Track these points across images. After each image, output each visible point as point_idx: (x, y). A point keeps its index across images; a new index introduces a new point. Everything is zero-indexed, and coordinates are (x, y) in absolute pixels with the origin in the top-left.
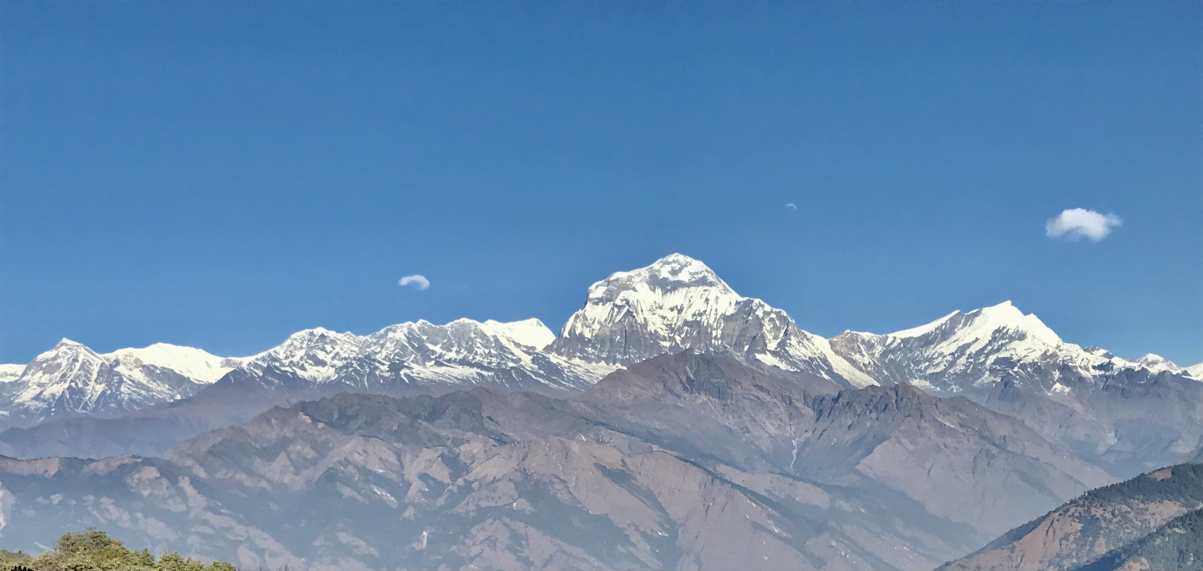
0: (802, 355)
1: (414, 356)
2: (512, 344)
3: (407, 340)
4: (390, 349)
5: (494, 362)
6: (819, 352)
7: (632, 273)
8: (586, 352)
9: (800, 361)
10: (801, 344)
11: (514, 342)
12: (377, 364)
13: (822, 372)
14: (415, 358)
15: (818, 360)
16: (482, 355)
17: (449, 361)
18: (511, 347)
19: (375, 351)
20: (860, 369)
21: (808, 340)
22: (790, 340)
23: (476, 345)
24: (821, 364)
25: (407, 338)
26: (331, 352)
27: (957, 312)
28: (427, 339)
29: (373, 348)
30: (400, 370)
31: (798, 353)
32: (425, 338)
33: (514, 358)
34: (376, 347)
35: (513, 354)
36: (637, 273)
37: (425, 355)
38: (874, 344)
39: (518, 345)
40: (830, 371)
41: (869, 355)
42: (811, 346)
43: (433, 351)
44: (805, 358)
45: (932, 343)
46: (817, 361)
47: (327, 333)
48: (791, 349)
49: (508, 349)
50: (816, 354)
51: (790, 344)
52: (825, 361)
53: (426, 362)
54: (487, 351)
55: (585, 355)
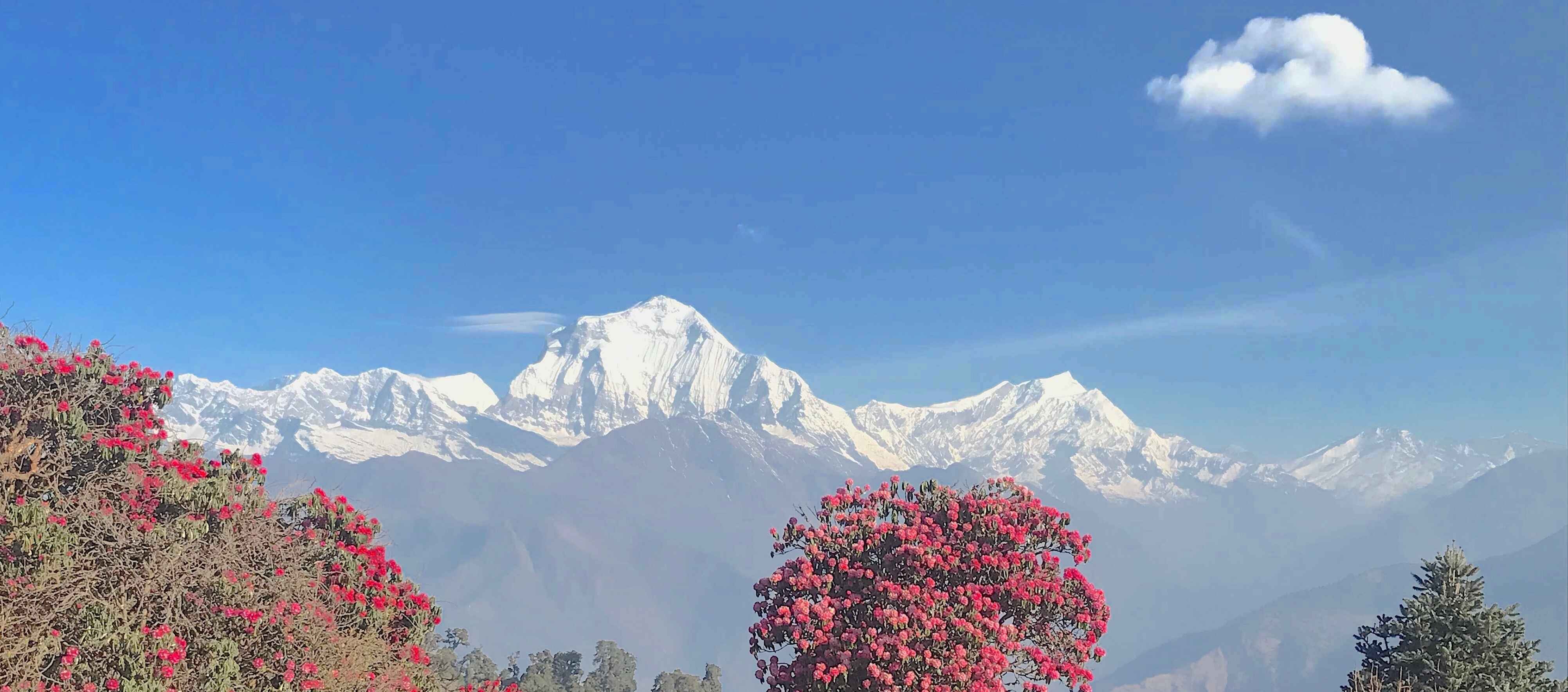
0: (818, 428)
1: (312, 414)
2: (445, 403)
3: (305, 395)
4: (281, 405)
5: (420, 426)
6: (839, 425)
7: (604, 318)
8: (542, 416)
9: (816, 436)
10: (816, 415)
11: (448, 400)
12: (265, 424)
13: (842, 450)
14: (314, 417)
15: (838, 436)
16: (404, 416)
17: (361, 422)
18: (444, 406)
19: (261, 406)
20: (889, 450)
21: (823, 409)
22: (804, 409)
23: (397, 402)
24: (841, 441)
25: (305, 391)
26: (201, 406)
27: (1005, 383)
28: (332, 393)
29: (257, 403)
30: (295, 431)
31: (813, 426)
32: (328, 391)
33: (447, 421)
34: (262, 401)
35: (445, 416)
36: (610, 318)
37: (329, 415)
38: (905, 419)
39: (453, 405)
40: (852, 450)
41: (899, 431)
42: (829, 417)
43: (338, 409)
44: (822, 433)
45: (975, 421)
46: (836, 437)
47: (197, 381)
48: (804, 421)
49: (440, 409)
50: (834, 428)
51: (803, 414)
52: (845, 437)
53: (327, 423)
54: (411, 411)
55: (540, 420)
